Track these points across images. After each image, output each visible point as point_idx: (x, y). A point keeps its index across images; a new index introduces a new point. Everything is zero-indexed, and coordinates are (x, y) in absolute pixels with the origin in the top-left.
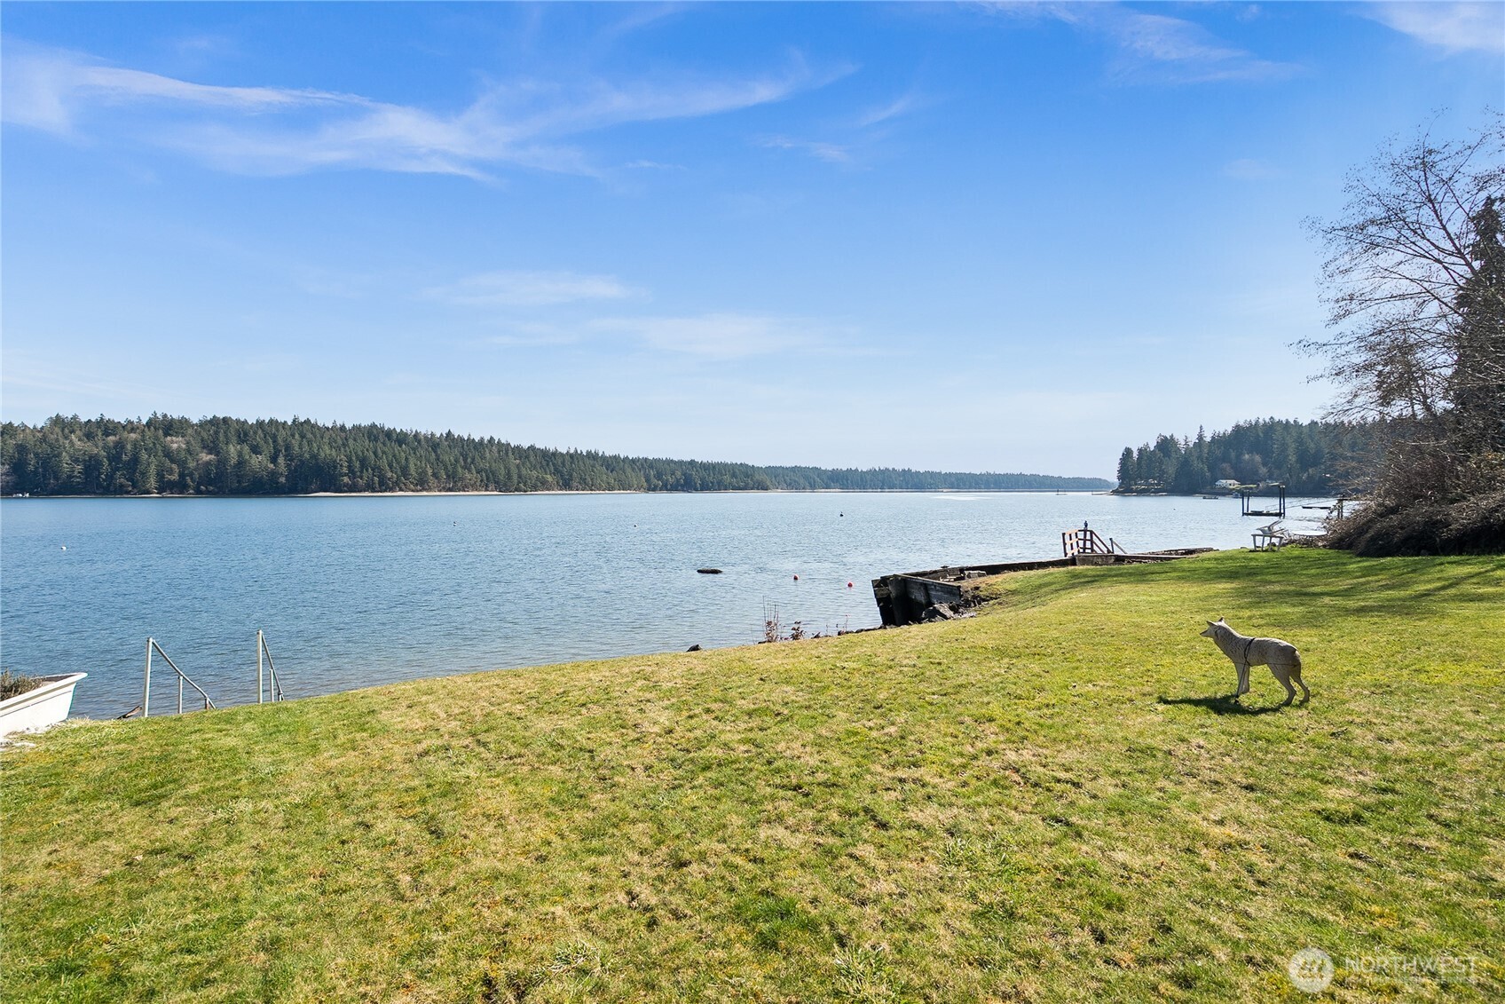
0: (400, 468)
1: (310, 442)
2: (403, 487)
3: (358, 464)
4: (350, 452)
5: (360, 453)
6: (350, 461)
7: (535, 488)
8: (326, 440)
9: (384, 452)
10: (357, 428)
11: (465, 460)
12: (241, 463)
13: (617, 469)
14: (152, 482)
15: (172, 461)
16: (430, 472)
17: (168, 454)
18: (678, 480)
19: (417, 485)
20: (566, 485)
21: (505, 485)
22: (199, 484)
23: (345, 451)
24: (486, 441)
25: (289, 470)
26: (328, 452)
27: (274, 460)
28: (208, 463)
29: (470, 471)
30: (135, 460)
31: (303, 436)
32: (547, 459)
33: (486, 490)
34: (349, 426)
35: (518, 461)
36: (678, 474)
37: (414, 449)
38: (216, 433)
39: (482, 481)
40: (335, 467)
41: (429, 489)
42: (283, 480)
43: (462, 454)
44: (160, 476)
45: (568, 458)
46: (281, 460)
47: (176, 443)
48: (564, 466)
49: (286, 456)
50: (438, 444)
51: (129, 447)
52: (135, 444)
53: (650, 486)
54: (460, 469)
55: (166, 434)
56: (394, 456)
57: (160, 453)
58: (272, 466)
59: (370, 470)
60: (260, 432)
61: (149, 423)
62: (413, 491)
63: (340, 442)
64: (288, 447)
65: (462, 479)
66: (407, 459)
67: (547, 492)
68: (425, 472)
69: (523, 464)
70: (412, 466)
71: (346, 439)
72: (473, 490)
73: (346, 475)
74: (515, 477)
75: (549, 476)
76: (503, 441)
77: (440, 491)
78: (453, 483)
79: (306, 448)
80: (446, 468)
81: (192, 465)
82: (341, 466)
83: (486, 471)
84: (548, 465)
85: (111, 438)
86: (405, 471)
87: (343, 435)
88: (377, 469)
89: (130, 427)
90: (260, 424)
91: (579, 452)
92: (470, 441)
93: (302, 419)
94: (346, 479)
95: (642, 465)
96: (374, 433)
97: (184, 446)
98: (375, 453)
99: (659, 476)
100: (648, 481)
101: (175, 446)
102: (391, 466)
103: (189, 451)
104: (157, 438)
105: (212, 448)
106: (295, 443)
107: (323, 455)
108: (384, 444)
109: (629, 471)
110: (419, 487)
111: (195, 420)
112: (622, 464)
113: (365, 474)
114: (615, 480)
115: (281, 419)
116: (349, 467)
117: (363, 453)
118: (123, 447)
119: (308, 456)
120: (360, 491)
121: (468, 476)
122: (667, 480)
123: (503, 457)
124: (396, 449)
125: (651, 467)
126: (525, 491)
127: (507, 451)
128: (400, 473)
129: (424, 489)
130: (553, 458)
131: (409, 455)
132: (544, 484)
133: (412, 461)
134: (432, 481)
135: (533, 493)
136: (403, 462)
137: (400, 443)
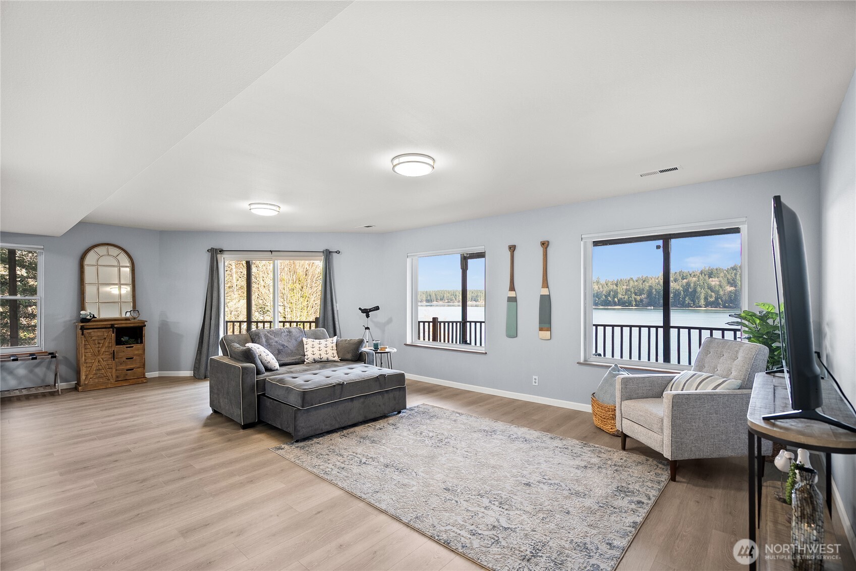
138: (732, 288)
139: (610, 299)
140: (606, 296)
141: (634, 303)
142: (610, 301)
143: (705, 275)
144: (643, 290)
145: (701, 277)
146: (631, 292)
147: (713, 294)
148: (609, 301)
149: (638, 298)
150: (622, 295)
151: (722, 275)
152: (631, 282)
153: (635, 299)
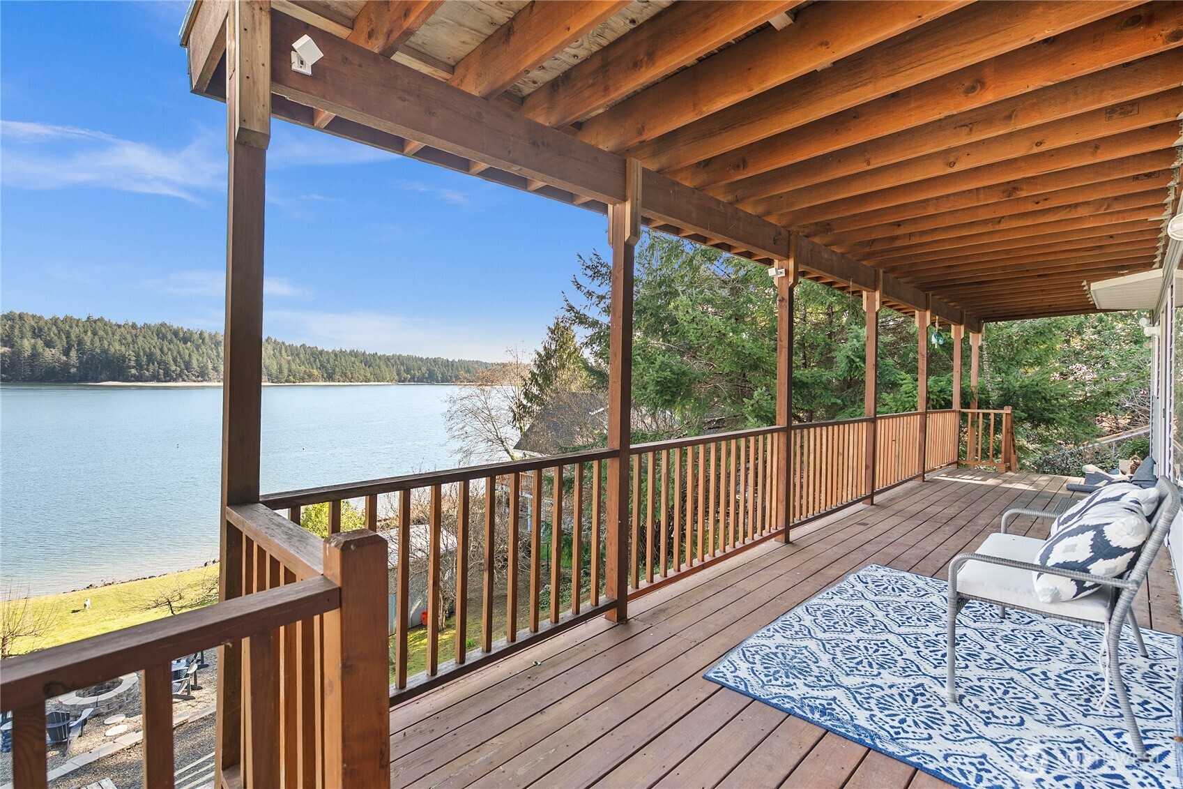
0: (184, 362)
1: (101, 339)
2: (186, 378)
3: (145, 359)
4: (138, 348)
5: (148, 350)
6: (138, 356)
7: (303, 379)
8: (117, 337)
9: (169, 349)
10: (147, 327)
12: (35, 355)
13: (373, 365)
16: (210, 366)
18: (423, 375)
19: (198, 376)
20: (330, 377)
21: (277, 377)
23: (134, 347)
25: (81, 362)
26: (118, 348)
27: (66, 353)
28: (3, 354)
31: (95, 333)
32: (315, 355)
34: (140, 324)
35: (290, 358)
36: (424, 369)
37: (198, 347)
38: (12, 327)
40: (124, 361)
41: (210, 380)
42: (73, 370)
45: (333, 356)
46: (73, 354)
48: (329, 362)
49: (78, 350)
53: (401, 378)
56: (179, 353)
58: (64, 358)
59: (156, 363)
60: (54, 328)
62: (194, 381)
63: (130, 339)
64: (80, 343)
66: (190, 355)
67: (313, 383)
69: (294, 360)
70: (195, 363)
71: (136, 336)
73: (134, 367)
74: (286, 372)
75: (315, 371)
76: (280, 340)
79: (97, 344)
82: (130, 360)
84: (315, 361)
86: (188, 365)
87: (134, 332)
88: (163, 363)
90: (55, 319)
91: (343, 350)
93: (95, 318)
94: (133, 371)
95: (395, 362)
96: (162, 332)
98: (161, 350)
99: (408, 371)
100: (399, 374)
102: (175, 360)
105: (7, 341)
106: (87, 339)
107: (112, 350)
108: (170, 342)
109: (383, 366)
110: (200, 379)
112: (378, 360)
113: (151, 367)
114: (371, 374)
115: (75, 317)
116: (137, 361)
117: (150, 350)
119: (98, 351)
120: (145, 381)
122: (415, 374)
123: (278, 354)
124: (181, 345)
125: (402, 364)
126: (294, 382)
127: (281, 349)
128: (183, 367)
129: (205, 380)
130: (320, 356)
131: (193, 351)
132: (311, 377)
133: (195, 357)
134: (212, 373)
135: (300, 384)
136: (187, 358)
137: (185, 340)
138: (6, 348)
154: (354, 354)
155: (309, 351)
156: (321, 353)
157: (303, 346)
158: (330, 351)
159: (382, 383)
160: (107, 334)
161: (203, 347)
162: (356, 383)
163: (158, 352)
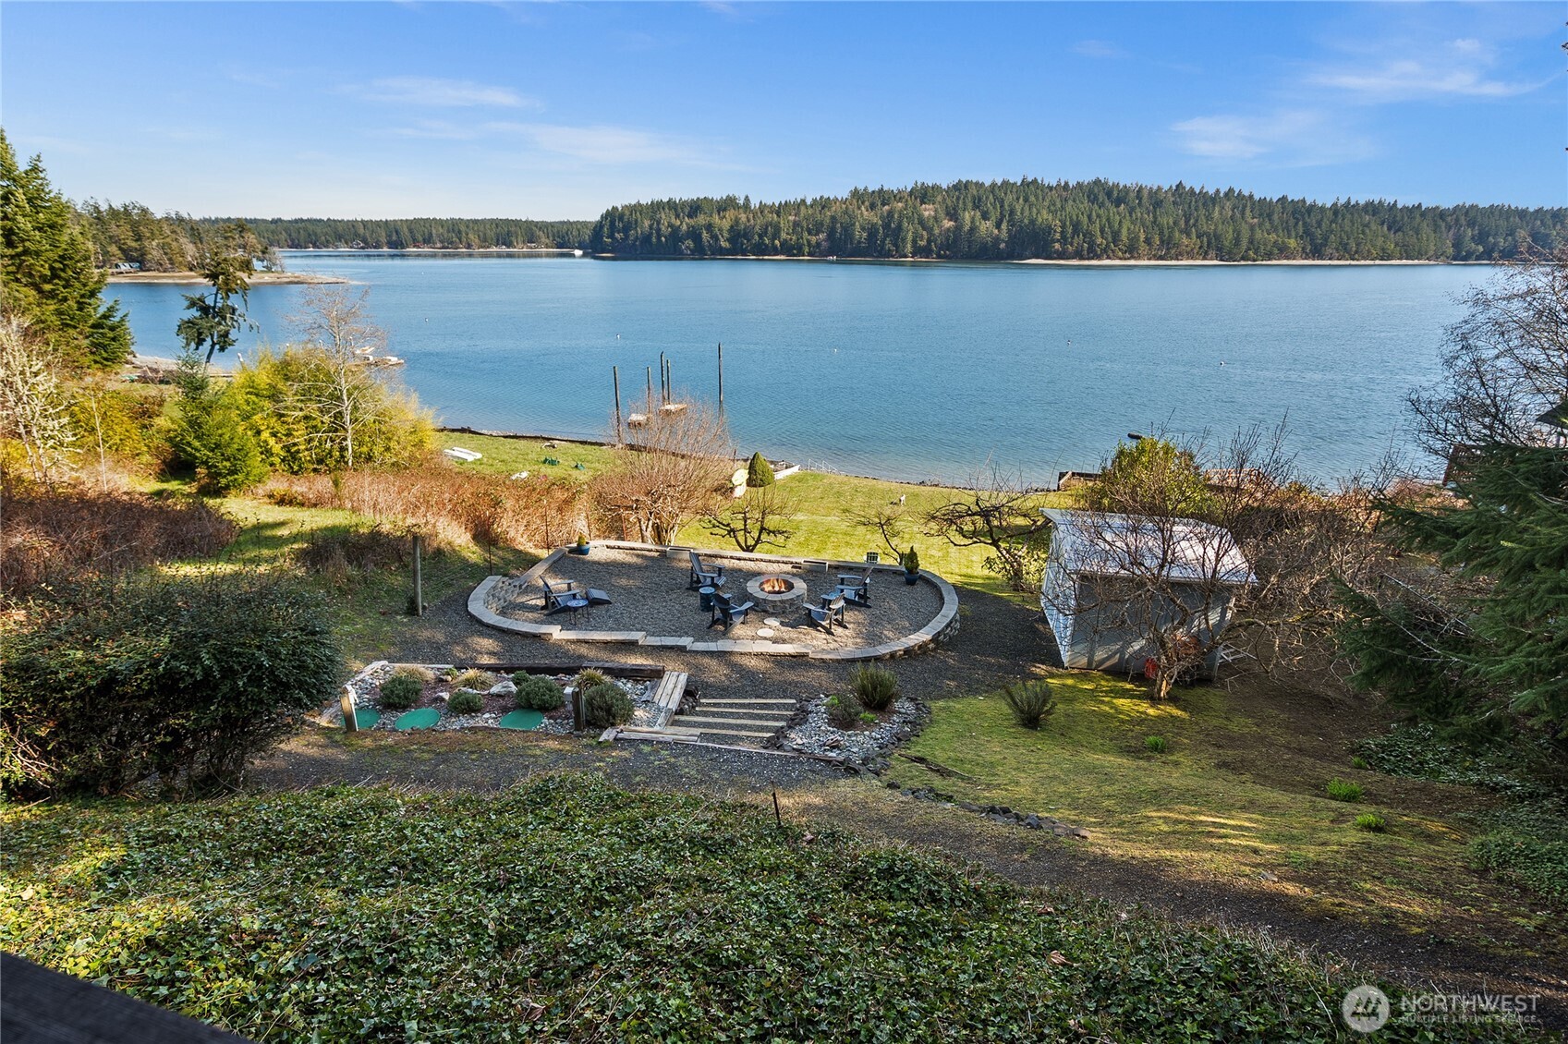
0: (1112, 233)
1: (1031, 207)
2: (1111, 255)
3: (1070, 230)
4: (1066, 216)
5: (1074, 217)
6: (1063, 226)
7: (1269, 256)
8: (1046, 204)
9: (1098, 216)
10: (1079, 186)
11: (1187, 222)
12: (973, 229)
13: (1406, 228)
14: (909, 248)
15: (924, 229)
17: (922, 222)
18: (1516, 245)
19: (1126, 252)
20: (1317, 252)
21: (1229, 253)
22: (940, 249)
23: (1061, 215)
24: (1222, 195)
25: (1010, 236)
27: (998, 226)
28: (948, 229)
29: (1188, 235)
30: (899, 227)
31: (1026, 200)
32: (1299, 215)
33: (1204, 259)
34: (1072, 183)
35: (1256, 220)
36: (1522, 234)
38: (958, 198)
39: (1200, 248)
40: (1049, 234)
41: (1139, 258)
42: (1002, 246)
43: (1185, 215)
44: (914, 242)
45: (1330, 214)
46: (1004, 226)
47: (928, 211)
48: (1320, 226)
49: (1009, 222)
50: (1162, 201)
51: (896, 216)
52: (900, 212)
53: (1459, 252)
54: (1177, 234)
55: (923, 202)
56: (1108, 220)
57: (916, 221)
58: (996, 231)
59: (1081, 235)
60: (991, 197)
61: (911, 193)
62: (1121, 259)
63: (1059, 203)
64: (1012, 212)
65: (1177, 245)
66: (1120, 221)
67: (1285, 263)
68: (1137, 238)
69: (1260, 225)
70: (1124, 232)
71: (1066, 200)
72: (1188, 259)
73: (1058, 240)
74: (1245, 242)
75: (1293, 241)
76: (1246, 193)
77: (1149, 259)
78: (1167, 248)
79: (1027, 213)
80: (1161, 233)
81: (936, 231)
82: (1055, 231)
83: (1208, 235)
84: (1297, 224)
85: (886, 207)
86: (1116, 237)
87: (1064, 194)
88: (1089, 235)
89: (898, 196)
90: (994, 185)
91: (1353, 203)
92: (1203, 195)
93: (1030, 180)
94: (1057, 246)
95: (1457, 220)
96: (1094, 193)
97: (933, 213)
98: (1089, 217)
99: (1481, 238)
100: (1457, 245)
101: (926, 214)
102: (1102, 231)
103: (936, 219)
104: (915, 208)
105: (953, 215)
106: (1018, 208)
107: (1040, 220)
108: (1101, 205)
109: (1426, 230)
110: (1127, 255)
111: (945, 186)
112: (1418, 219)
113: (1076, 240)
114: (1396, 245)
115: (1011, 181)
116: (1062, 232)
117: (1078, 217)
118: (893, 216)
119: (1026, 221)
120: (1068, 259)
121: (1185, 241)
122: (1496, 244)
123: (1238, 215)
124: (1113, 209)
125: (1471, 224)
126: (1254, 260)
127: (1245, 207)
128: (1110, 239)
129: (1132, 257)
130: (1306, 215)
131: (1125, 217)
132: (1283, 252)
133: (1126, 224)
134: (1143, 247)
135: (1264, 263)
136: (1116, 225)
137: (1118, 202)
138: (952, 223)
139: (767, 242)
140: (761, 236)
141: (807, 250)
142: (767, 246)
143: (916, 198)
144: (822, 224)
145: (910, 202)
146: (802, 228)
147: (925, 233)
148: (765, 244)
149: (813, 239)
150: (788, 234)
151: (939, 198)
152: (803, 208)
153: (809, 241)
154: (1372, 208)
155: (1290, 209)
156: (1313, 206)
157: (1284, 199)
158: (1329, 205)
159: (1416, 262)
160: (1037, 199)
161: (1138, 210)
162: (1362, 262)
163: (1085, 220)
